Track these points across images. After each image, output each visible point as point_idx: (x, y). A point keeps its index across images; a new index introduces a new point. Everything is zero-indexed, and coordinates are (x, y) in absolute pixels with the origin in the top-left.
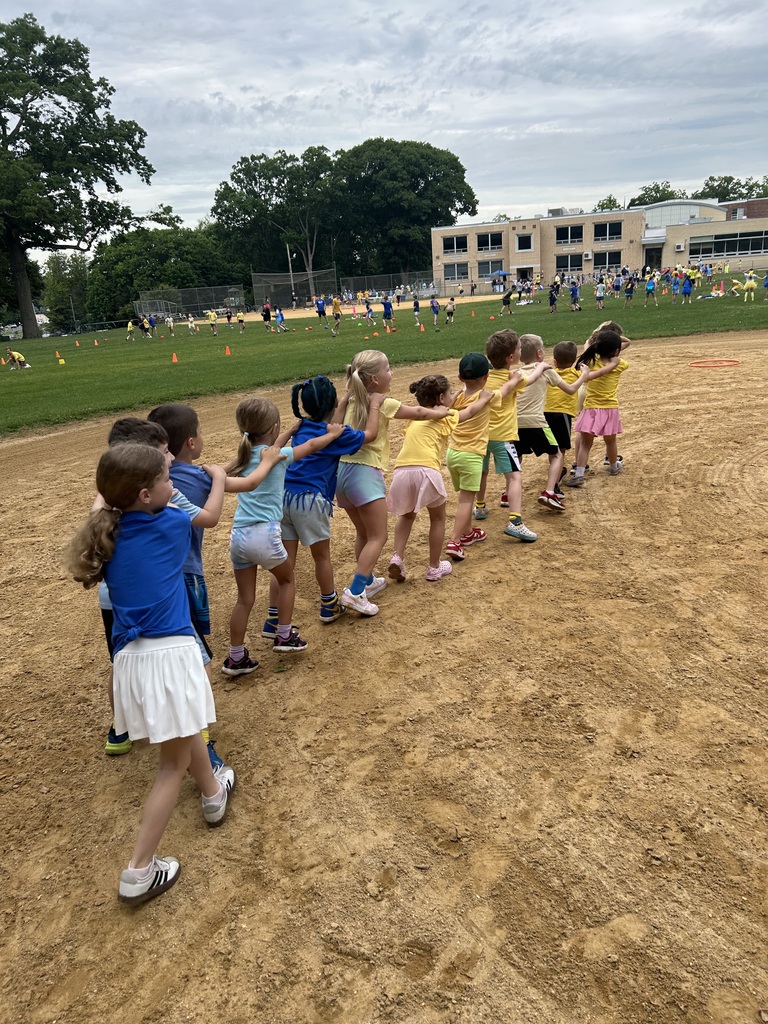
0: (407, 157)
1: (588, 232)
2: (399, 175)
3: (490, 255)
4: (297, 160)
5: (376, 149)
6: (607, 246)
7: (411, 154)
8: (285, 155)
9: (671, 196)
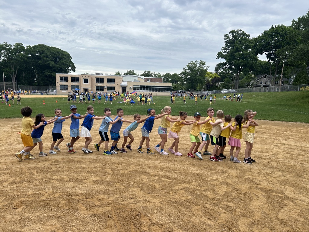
0: (52, 51)
1: (105, 80)
2: (49, 56)
3: (75, 83)
4: (12, 46)
5: (41, 47)
6: (111, 85)
7: (53, 51)
8: (7, 44)
9: (135, 74)
